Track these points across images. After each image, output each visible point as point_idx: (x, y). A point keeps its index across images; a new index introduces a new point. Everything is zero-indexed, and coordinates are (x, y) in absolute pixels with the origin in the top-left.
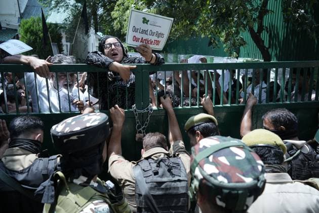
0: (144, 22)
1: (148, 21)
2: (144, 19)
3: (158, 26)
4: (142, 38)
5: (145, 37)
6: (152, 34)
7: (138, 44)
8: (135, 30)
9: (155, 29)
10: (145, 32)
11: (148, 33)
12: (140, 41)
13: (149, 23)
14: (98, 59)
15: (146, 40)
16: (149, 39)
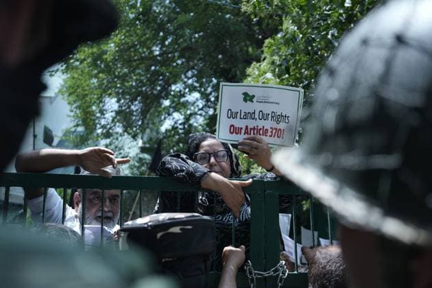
0: (245, 100)
1: (253, 96)
2: (246, 94)
3: (272, 103)
4: (247, 127)
5: (251, 124)
6: (264, 117)
7: (240, 138)
8: (232, 115)
9: (268, 109)
10: (250, 115)
11: (257, 116)
12: (243, 131)
13: (255, 100)
14: (180, 166)
15: (254, 129)
16: (261, 127)
